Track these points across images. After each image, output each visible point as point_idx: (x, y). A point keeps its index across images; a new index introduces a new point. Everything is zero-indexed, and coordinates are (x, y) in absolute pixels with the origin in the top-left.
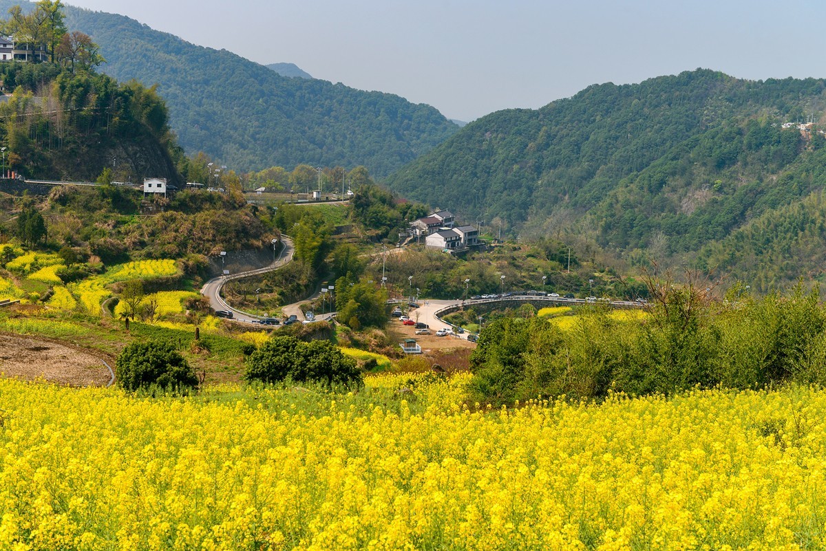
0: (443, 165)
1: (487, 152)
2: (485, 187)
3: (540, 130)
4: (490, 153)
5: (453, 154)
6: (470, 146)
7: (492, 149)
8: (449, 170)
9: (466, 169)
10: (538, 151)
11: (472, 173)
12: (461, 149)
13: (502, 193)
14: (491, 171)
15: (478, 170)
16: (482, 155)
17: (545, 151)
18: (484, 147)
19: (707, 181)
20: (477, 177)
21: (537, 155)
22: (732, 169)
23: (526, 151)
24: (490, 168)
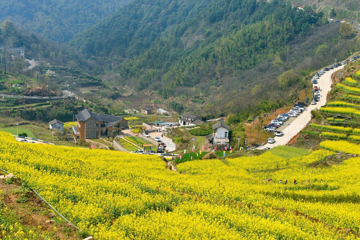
0: (111, 23)
1: (139, 15)
2: (131, 35)
3: (170, 3)
4: (141, 16)
5: (119, 16)
6: (130, 12)
7: (143, 13)
8: (113, 26)
9: (123, 25)
10: (166, 14)
11: (126, 27)
12: (124, 14)
13: (137, 38)
14: (138, 26)
15: (130, 26)
16: (136, 17)
17: (170, 15)
18: (138, 12)
19: (202, 30)
20: (129, 30)
21: (165, 17)
22: (219, 23)
23: (159, 14)
24: (137, 24)
